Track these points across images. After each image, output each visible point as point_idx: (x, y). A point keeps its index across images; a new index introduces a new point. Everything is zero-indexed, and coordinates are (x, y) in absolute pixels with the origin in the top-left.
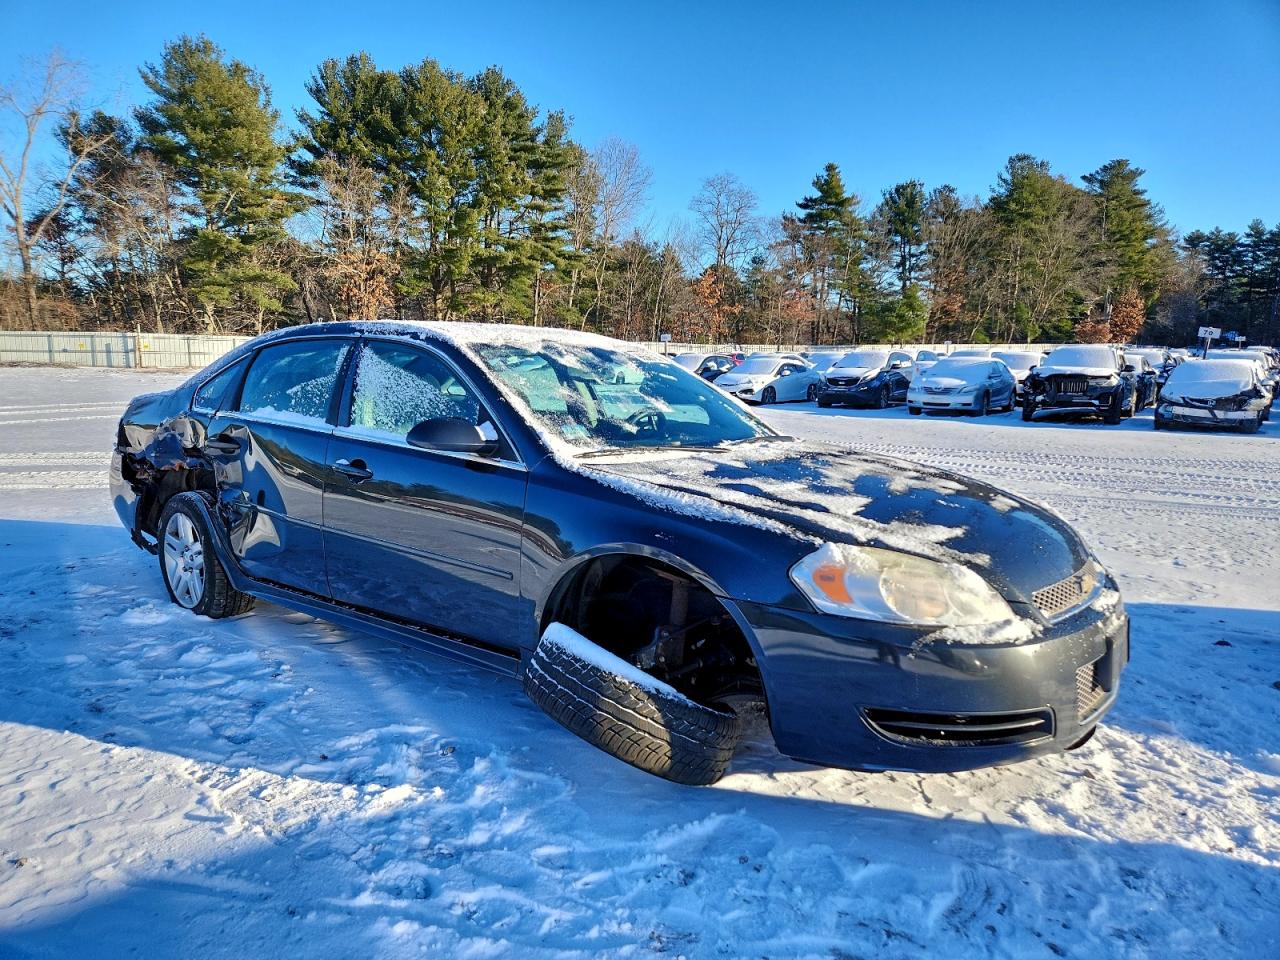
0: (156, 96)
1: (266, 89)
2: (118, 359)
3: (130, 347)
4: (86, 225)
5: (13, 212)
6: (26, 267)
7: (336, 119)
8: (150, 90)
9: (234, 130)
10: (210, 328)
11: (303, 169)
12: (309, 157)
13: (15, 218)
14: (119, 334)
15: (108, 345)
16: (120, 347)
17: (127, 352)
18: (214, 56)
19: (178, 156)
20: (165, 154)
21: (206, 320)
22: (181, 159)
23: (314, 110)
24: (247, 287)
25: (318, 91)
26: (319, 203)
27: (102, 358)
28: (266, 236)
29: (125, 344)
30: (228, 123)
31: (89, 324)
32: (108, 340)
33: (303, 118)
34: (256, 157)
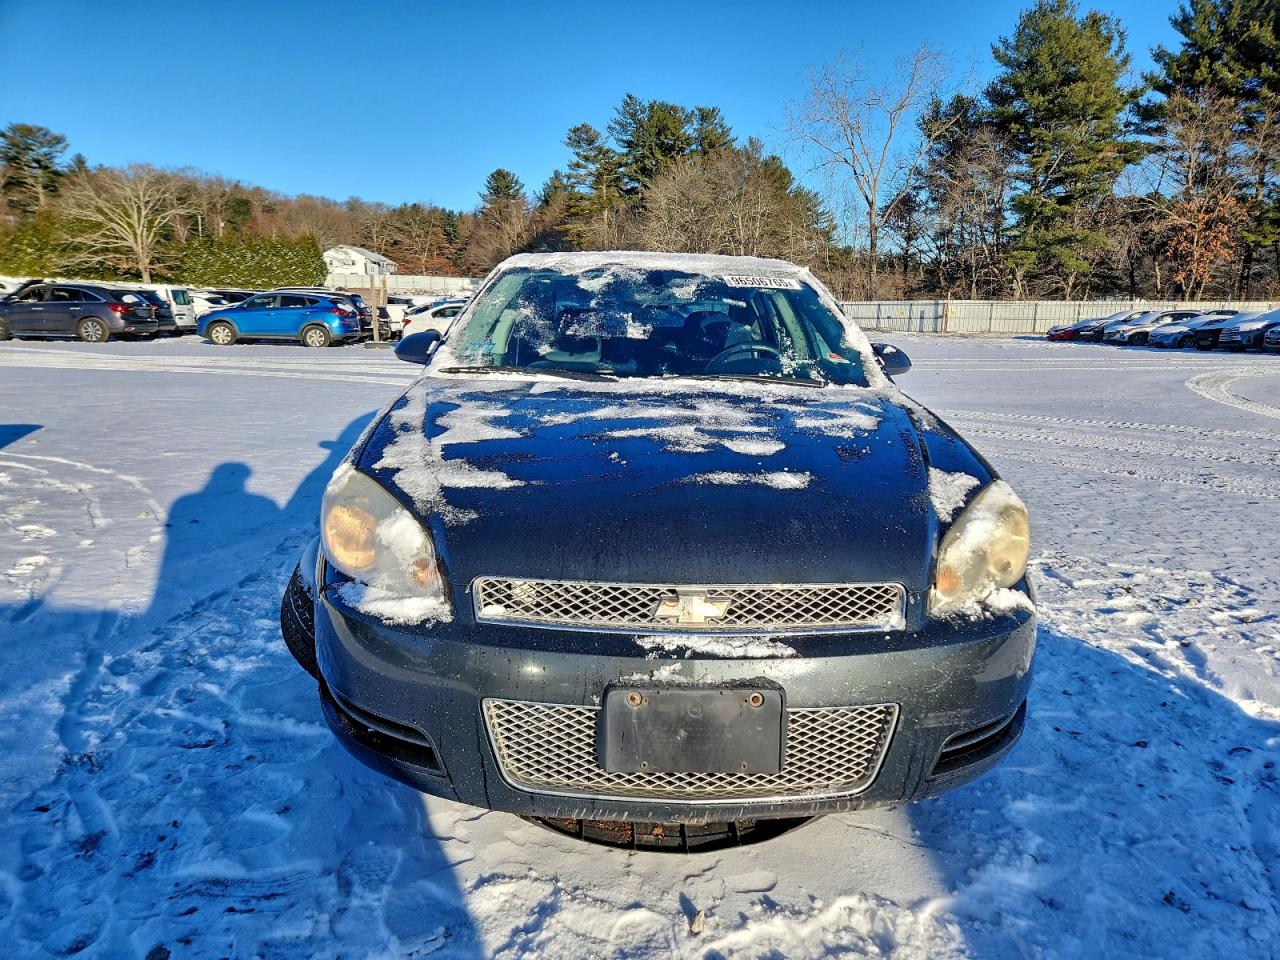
0: (1004, 69)
1: (1121, 34)
2: (928, 325)
3: (940, 313)
4: (931, 205)
5: (870, 198)
6: (873, 245)
7: (1201, 49)
8: (1000, 64)
9: (1073, 85)
10: (1017, 294)
11: (1147, 113)
12: (1159, 98)
13: (871, 204)
14: (933, 302)
15: (922, 312)
16: (932, 315)
17: (936, 318)
18: (1067, 13)
19: (1013, 125)
20: (1001, 126)
21: (1014, 286)
22: (1014, 127)
23: (1176, 44)
24: (1056, 249)
25: (1186, 20)
26: (1161, 149)
27: (916, 323)
28: (1085, 194)
29: (936, 312)
30: (1069, 80)
31: (910, 294)
32: (923, 308)
33: (1159, 56)
34: (1091, 110)
